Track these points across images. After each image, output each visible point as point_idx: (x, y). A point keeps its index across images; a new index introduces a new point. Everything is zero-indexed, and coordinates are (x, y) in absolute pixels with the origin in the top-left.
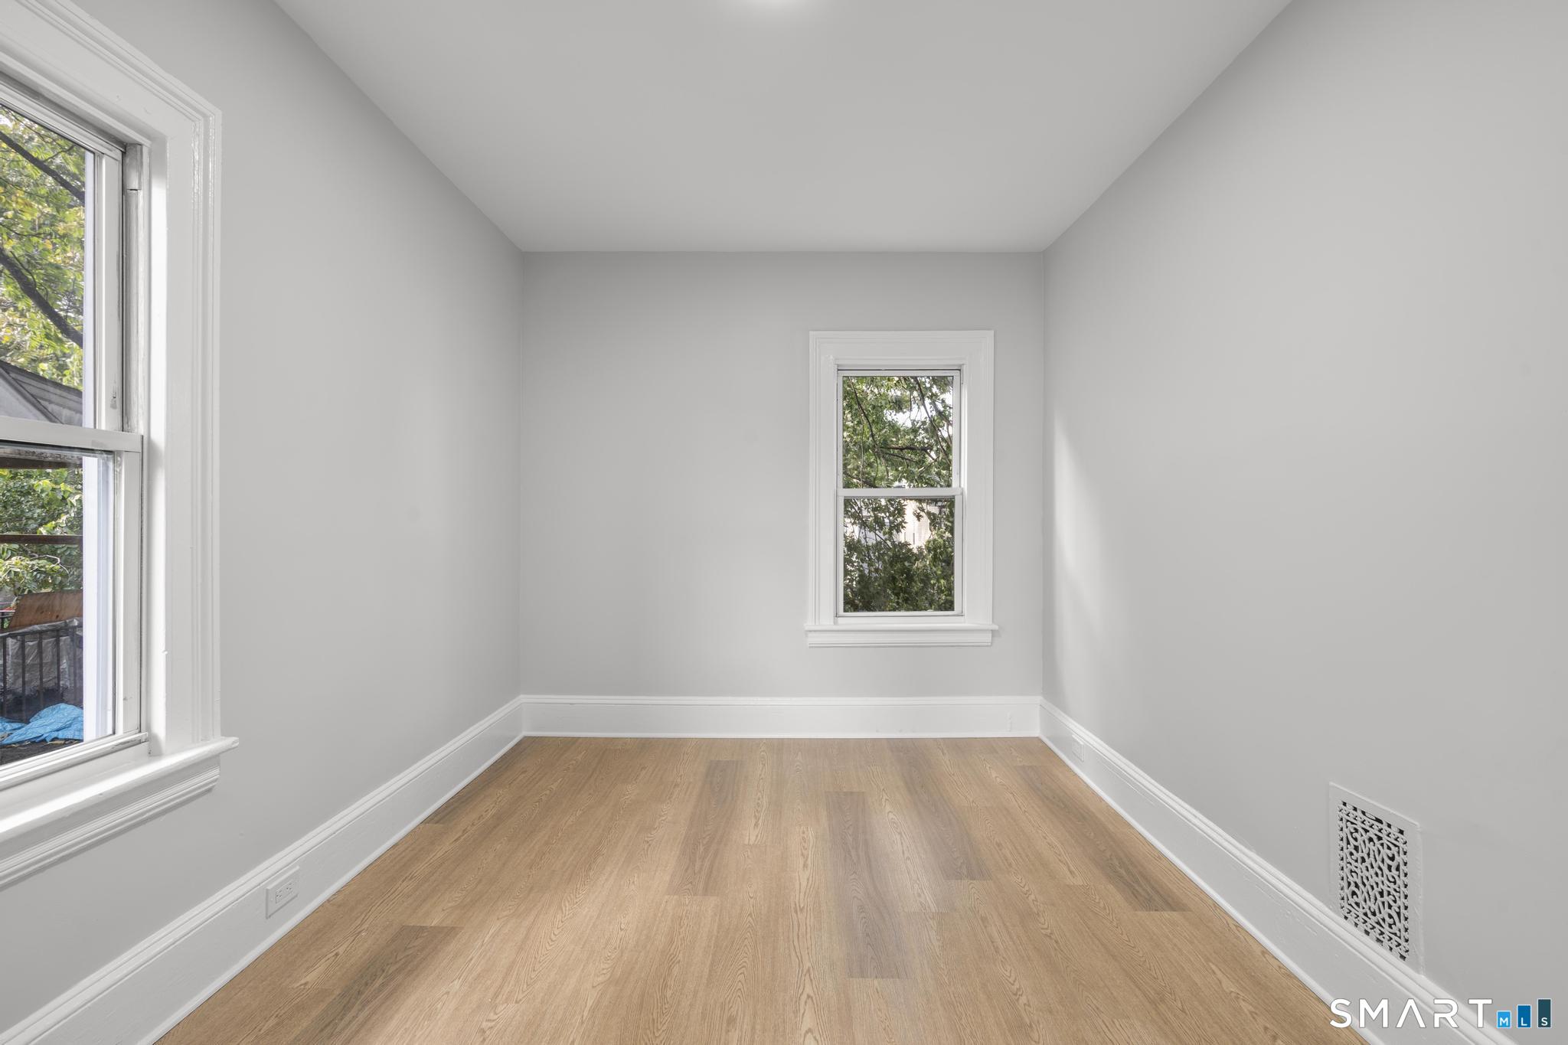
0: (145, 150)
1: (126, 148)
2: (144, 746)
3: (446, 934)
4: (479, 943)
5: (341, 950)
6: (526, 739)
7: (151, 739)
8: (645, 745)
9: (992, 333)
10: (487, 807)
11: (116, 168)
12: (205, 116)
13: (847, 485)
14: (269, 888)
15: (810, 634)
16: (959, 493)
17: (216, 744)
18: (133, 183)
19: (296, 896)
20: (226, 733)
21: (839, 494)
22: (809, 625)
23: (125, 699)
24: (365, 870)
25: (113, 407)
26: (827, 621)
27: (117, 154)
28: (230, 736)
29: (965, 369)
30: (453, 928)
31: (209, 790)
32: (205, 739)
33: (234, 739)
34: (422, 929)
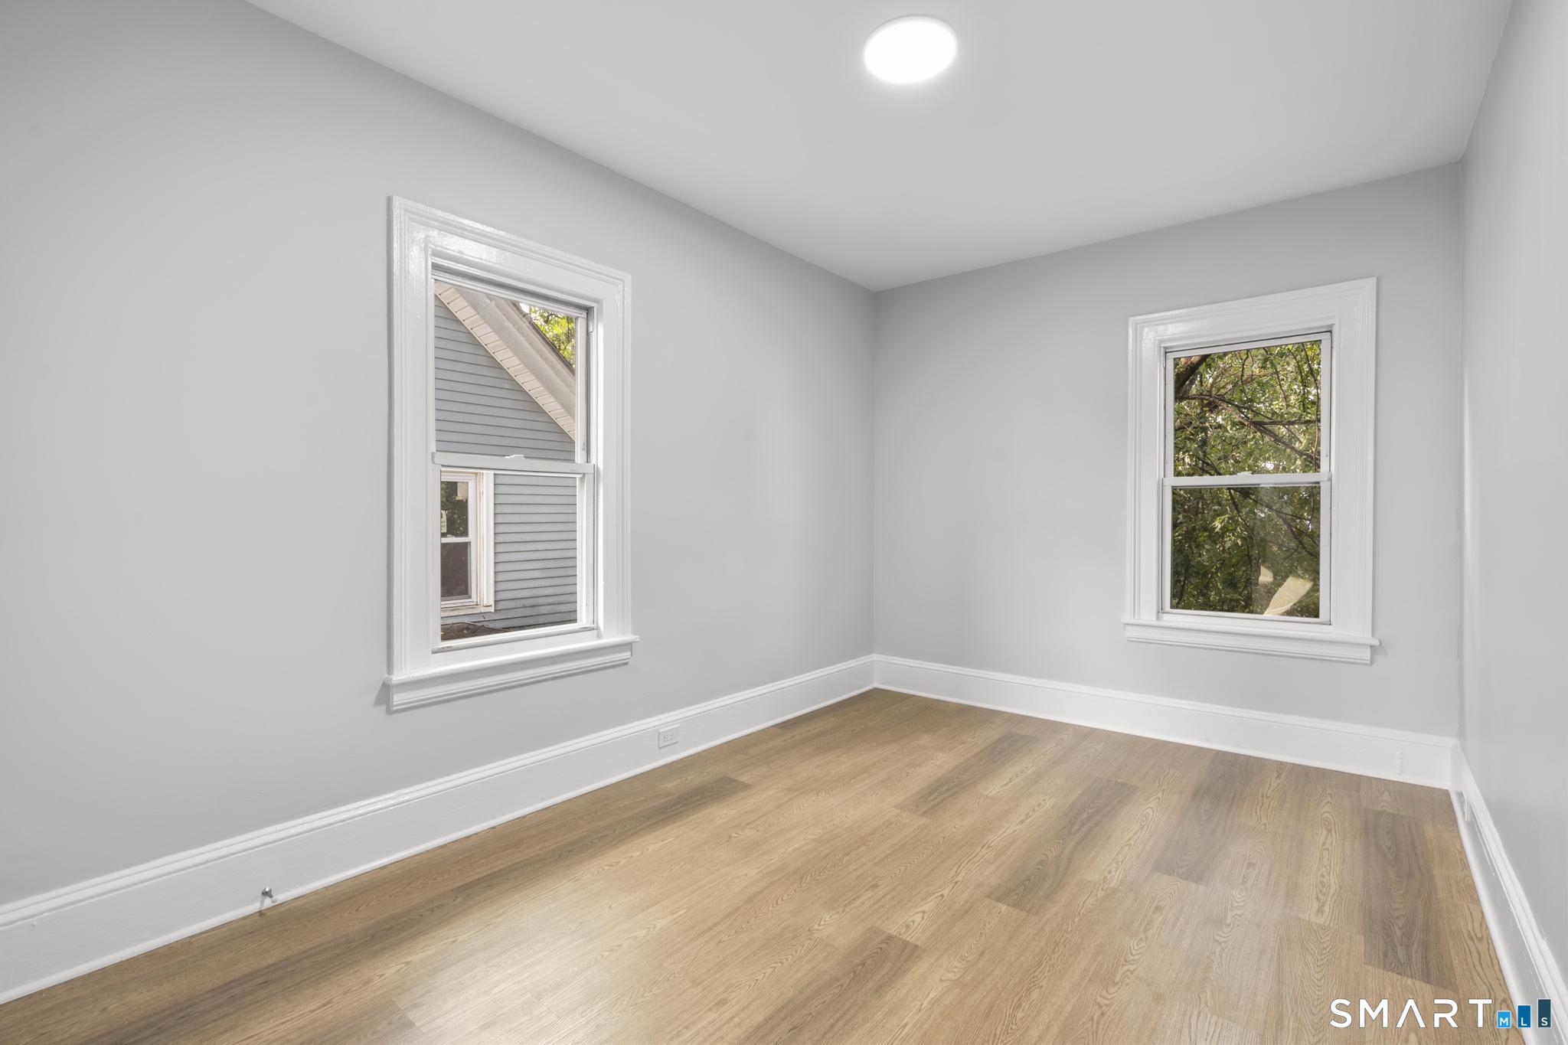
0: (595, 310)
1: (588, 310)
2: (595, 631)
3: (746, 787)
4: (759, 796)
5: (690, 778)
6: (876, 690)
7: (598, 628)
8: (964, 710)
9: (1374, 280)
10: (817, 727)
11: (585, 321)
12: (623, 281)
13: (1178, 474)
14: (661, 731)
15: (1128, 628)
16: (1326, 479)
17: (629, 637)
18: (591, 330)
19: (677, 742)
20: (634, 633)
21: (1166, 484)
22: (1128, 618)
23: (587, 605)
24: (726, 743)
25: (583, 450)
26: (1148, 616)
27: (584, 315)
28: (635, 634)
29: (1335, 330)
30: (751, 785)
31: (626, 664)
32: (623, 634)
33: (637, 636)
34: (735, 781)
